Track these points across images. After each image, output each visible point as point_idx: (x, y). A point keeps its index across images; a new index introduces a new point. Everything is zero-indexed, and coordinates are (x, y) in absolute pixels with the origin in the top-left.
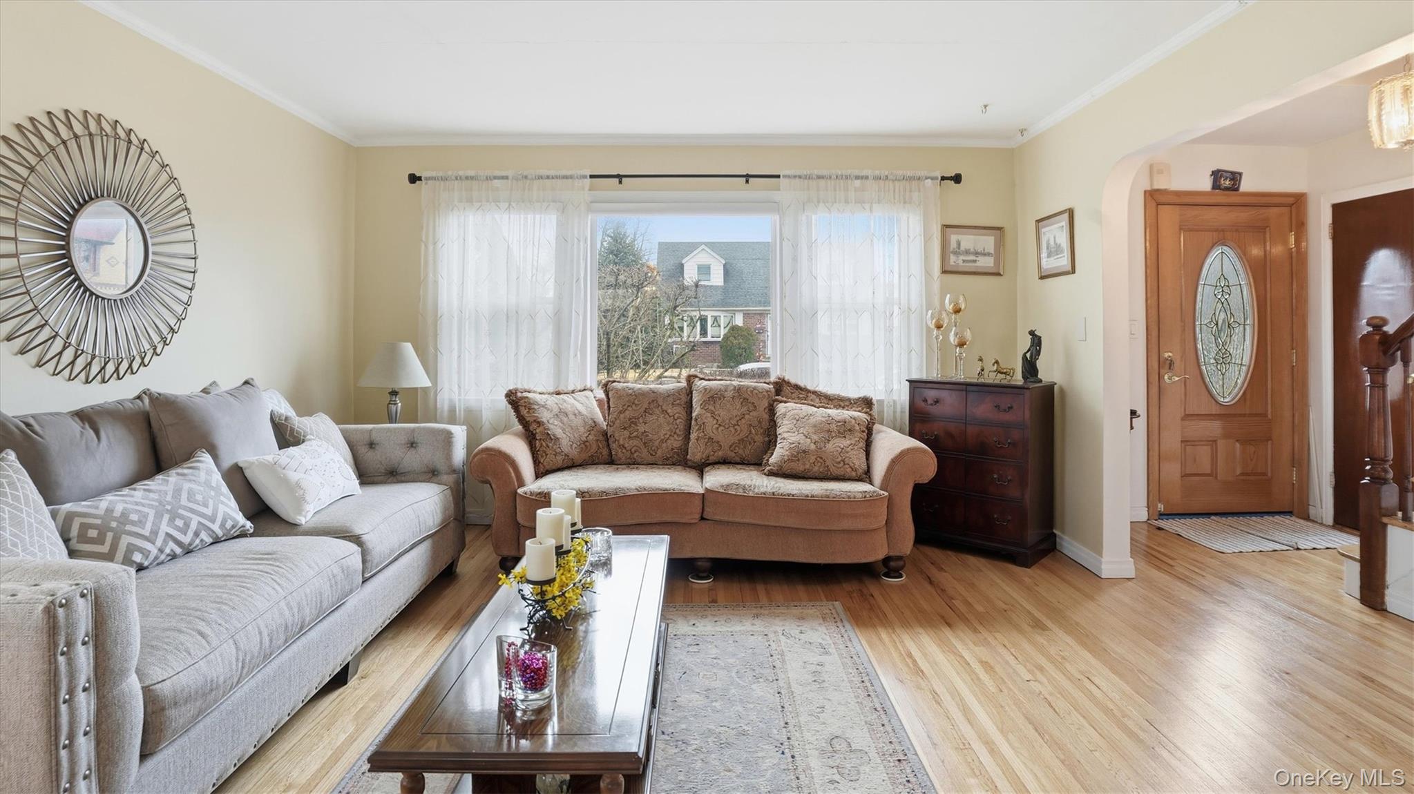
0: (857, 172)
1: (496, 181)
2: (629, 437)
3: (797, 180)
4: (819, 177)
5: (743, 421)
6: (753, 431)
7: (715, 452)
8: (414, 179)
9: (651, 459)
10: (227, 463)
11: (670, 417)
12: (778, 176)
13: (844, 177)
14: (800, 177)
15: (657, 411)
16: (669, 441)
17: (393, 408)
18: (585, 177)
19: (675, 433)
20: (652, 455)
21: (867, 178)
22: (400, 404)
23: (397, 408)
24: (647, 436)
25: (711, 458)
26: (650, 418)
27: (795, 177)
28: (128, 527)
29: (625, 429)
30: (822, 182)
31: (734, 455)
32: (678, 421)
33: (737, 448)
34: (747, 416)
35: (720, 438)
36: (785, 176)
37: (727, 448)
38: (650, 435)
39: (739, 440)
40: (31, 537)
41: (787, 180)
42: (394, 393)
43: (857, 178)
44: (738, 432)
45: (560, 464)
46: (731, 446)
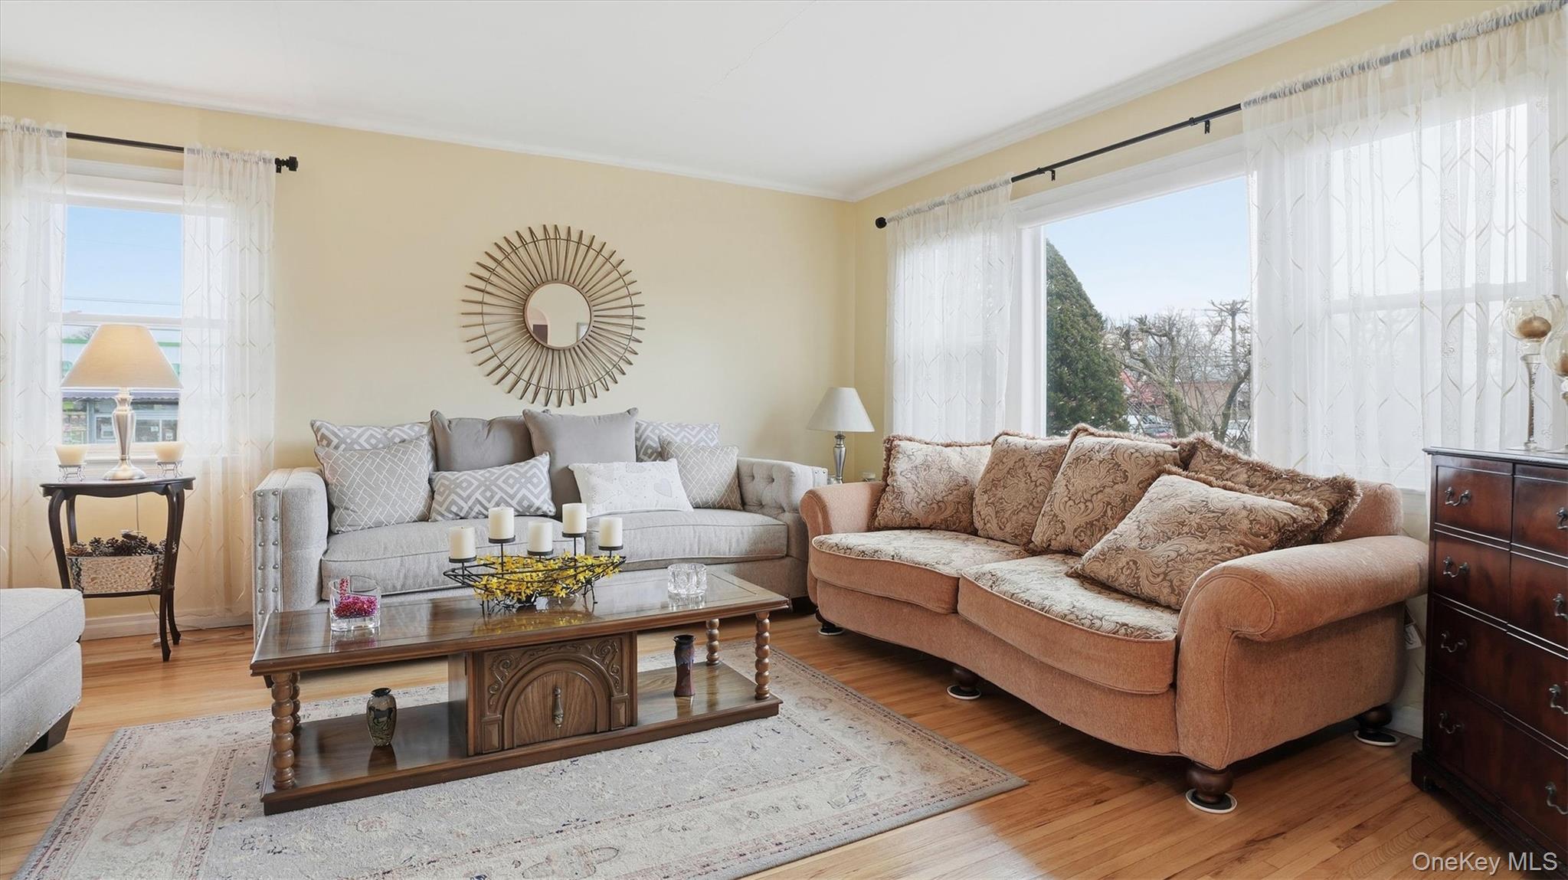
0: (1383, 51)
1: (937, 208)
2: (987, 503)
3: (1272, 103)
4: (1307, 86)
5: (1100, 496)
6: (1109, 513)
7: (1057, 535)
8: (881, 223)
9: (999, 534)
10: (560, 464)
11: (1032, 481)
12: (1237, 107)
13: (1356, 68)
14: (1274, 96)
15: (1020, 473)
16: (1021, 513)
17: (838, 451)
18: (1007, 182)
19: (1031, 504)
20: (1000, 528)
21: (1406, 54)
22: (844, 449)
23: (841, 451)
24: (1002, 503)
25: (1053, 542)
26: (1010, 481)
27: (1264, 98)
28: (458, 490)
29: (985, 492)
30: (1316, 92)
31: (1078, 544)
32: (1039, 489)
33: (1082, 534)
34: (1107, 490)
35: (1064, 516)
36: (1248, 104)
37: (1071, 533)
38: (1005, 504)
39: (1087, 523)
40: (397, 482)
41: (1253, 108)
42: (840, 437)
43: (1385, 61)
44: (1089, 511)
45: (898, 521)
46: (1075, 530)
